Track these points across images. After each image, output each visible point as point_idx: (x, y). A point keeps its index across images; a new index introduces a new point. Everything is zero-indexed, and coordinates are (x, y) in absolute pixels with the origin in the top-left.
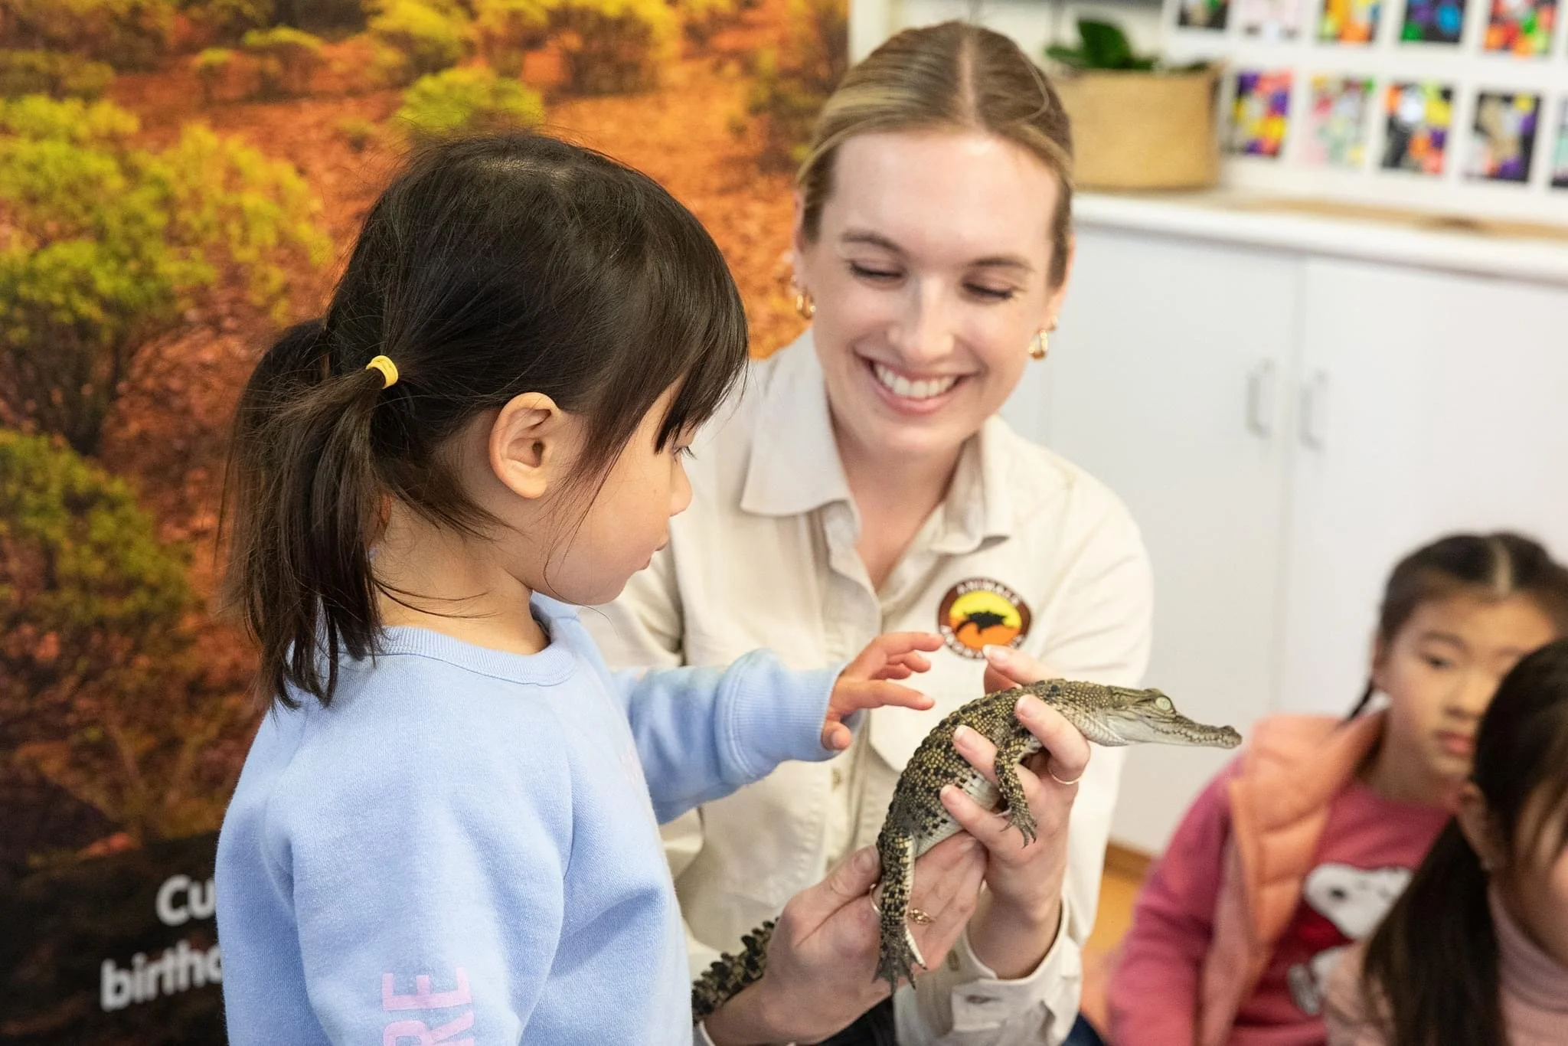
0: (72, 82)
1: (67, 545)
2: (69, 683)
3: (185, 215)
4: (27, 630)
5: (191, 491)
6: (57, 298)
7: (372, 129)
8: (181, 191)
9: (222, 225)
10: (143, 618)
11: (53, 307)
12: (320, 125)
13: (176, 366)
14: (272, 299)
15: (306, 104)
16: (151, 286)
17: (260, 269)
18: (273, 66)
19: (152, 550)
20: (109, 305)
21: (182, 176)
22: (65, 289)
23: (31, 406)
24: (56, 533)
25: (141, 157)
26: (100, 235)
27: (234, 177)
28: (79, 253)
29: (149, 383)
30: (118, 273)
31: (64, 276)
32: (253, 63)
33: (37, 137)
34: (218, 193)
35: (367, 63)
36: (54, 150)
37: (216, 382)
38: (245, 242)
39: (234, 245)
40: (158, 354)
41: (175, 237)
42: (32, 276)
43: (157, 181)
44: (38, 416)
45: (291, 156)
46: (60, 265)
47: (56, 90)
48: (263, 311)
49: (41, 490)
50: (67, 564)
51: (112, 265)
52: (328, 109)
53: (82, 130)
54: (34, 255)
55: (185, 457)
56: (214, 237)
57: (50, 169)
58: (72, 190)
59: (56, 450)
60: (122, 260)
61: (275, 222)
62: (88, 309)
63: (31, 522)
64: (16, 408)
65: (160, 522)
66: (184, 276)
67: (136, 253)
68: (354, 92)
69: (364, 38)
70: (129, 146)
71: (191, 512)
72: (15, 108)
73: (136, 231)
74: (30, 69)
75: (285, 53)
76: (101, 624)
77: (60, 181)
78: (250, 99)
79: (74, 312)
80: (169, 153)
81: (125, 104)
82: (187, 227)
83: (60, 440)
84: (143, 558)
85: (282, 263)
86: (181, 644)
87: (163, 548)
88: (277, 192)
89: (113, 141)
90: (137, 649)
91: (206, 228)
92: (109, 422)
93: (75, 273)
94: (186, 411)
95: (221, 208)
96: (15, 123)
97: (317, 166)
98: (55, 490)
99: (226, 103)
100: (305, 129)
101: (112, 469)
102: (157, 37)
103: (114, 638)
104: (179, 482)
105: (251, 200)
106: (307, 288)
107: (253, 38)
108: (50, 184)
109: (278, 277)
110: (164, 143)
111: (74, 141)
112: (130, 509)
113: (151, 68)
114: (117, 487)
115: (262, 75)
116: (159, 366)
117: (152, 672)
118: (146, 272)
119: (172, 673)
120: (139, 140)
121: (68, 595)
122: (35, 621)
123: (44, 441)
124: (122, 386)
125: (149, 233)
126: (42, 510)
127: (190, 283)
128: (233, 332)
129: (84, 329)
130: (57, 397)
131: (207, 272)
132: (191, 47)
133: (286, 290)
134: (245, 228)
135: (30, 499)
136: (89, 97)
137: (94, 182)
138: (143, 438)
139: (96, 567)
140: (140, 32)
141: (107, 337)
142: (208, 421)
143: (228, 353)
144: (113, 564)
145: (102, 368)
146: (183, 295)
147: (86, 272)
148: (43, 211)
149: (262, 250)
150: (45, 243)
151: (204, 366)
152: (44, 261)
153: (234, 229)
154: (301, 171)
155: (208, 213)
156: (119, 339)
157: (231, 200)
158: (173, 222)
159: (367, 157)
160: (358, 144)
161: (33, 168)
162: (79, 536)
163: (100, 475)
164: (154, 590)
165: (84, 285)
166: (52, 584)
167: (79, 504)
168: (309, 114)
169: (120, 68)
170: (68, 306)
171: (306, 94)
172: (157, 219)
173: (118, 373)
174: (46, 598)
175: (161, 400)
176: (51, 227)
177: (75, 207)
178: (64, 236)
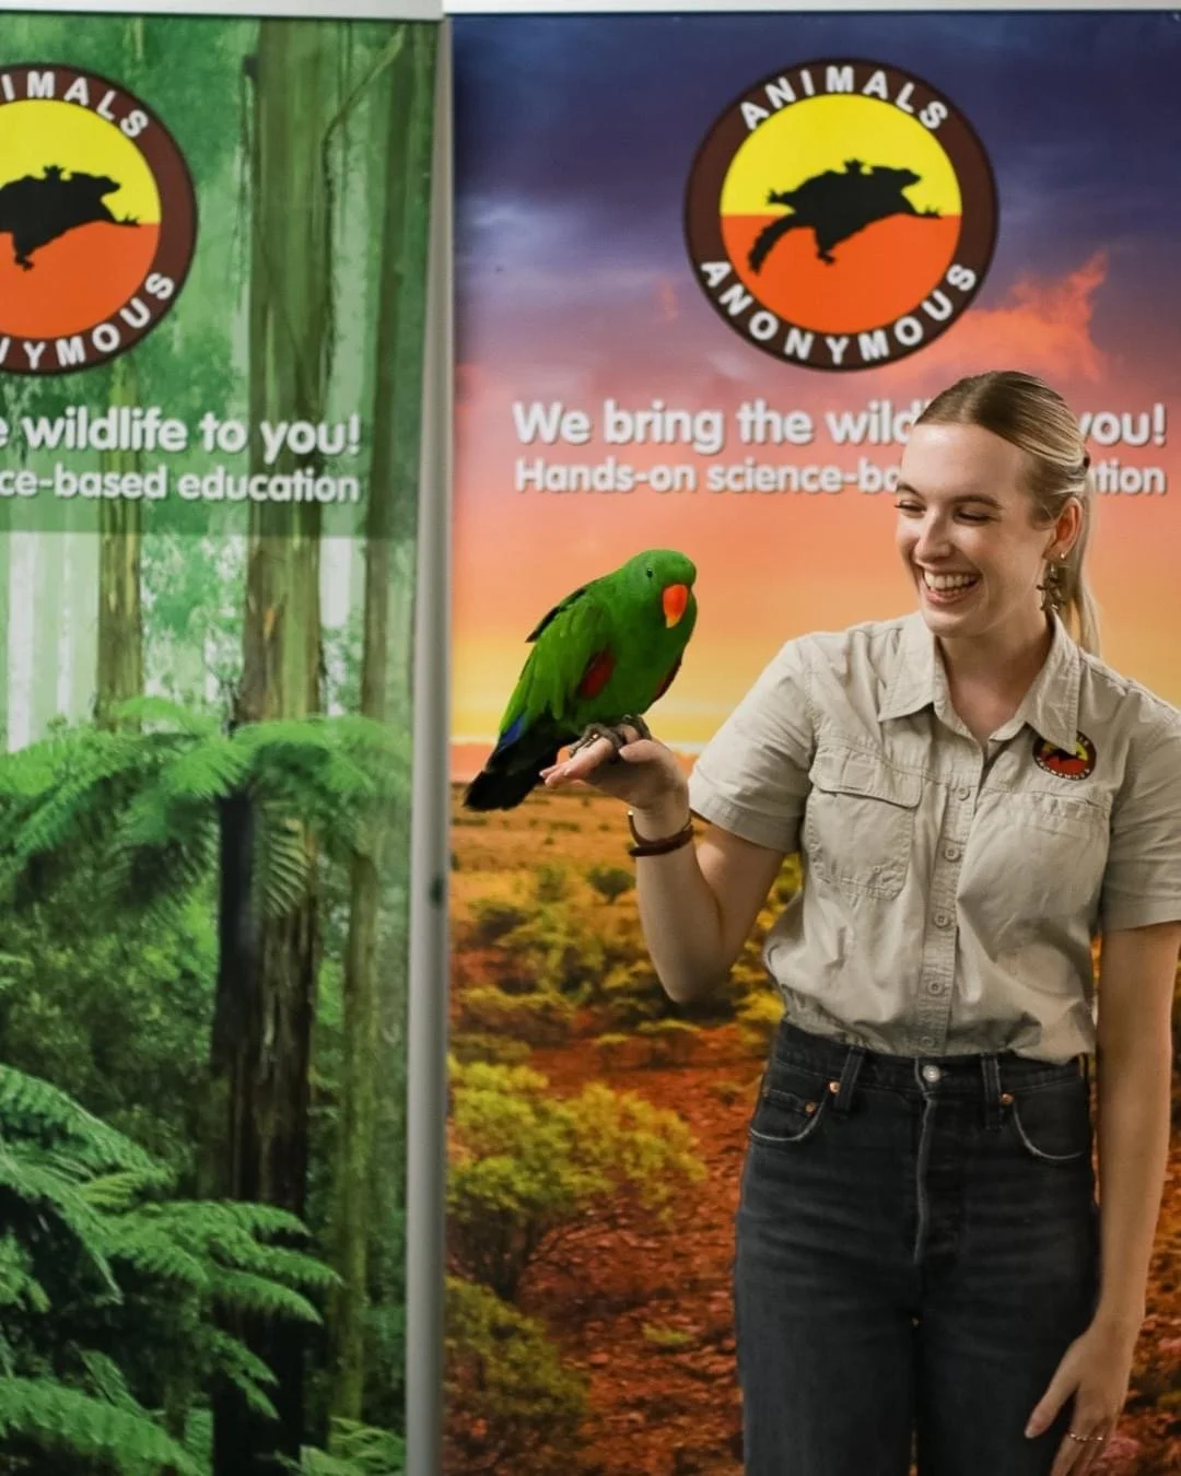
0: (501, 1054)
1: (492, 1360)
2: (493, 1456)
3: (586, 1144)
4: (467, 1415)
5: (590, 1335)
6: (489, 1194)
7: (738, 1089)
8: (582, 1128)
9: (618, 1153)
10: (547, 1420)
11: (486, 1199)
12: (697, 1086)
13: (577, 1247)
14: (660, 1206)
15: (687, 1071)
16: (557, 1190)
17: (649, 1184)
18: (661, 1045)
19: (558, 1373)
20: (525, 1201)
21: (583, 1117)
22: (494, 1187)
23: (471, 1264)
24: (485, 1351)
25: (549, 1103)
26: (518, 1153)
27: (627, 1120)
28: (502, 1165)
29: (555, 1256)
30: (530, 1179)
31: (493, 1179)
32: (647, 1043)
33: (480, 1088)
34: (614, 1130)
35: (737, 1042)
36: (489, 1097)
37: (612, 1262)
38: (636, 1165)
39: (628, 1168)
40: (561, 1237)
41: (576, 1158)
42: (474, 1178)
43: (561, 1120)
44: (474, 1271)
45: (675, 1107)
46: (491, 1172)
47: (491, 1059)
48: (651, 1214)
49: (476, 1320)
50: (492, 1373)
51: (526, 1174)
52: (706, 1075)
53: (507, 1084)
54: (475, 1165)
55: (584, 1310)
56: (610, 1160)
57: (486, 1110)
58: (499, 1123)
59: (487, 1294)
60: (534, 1171)
61: (662, 1152)
62: (508, 1201)
63: (470, 1341)
64: (463, 1265)
65: (562, 1354)
66: (584, 1185)
67: (544, 1167)
68: (726, 1063)
69: (733, 1025)
70: (540, 1096)
71: (591, 1351)
72: (468, 1071)
73: (545, 1153)
74: (477, 1045)
75: (671, 1035)
76: (516, 1418)
77: (492, 1116)
78: (643, 1067)
79: (499, 1204)
80: (573, 1102)
81: (537, 1068)
82: (588, 1152)
83: (488, 1289)
84: (549, 1376)
85: (667, 1181)
86: (581, 1443)
87: (565, 1372)
88: (664, 1131)
89: (528, 1092)
90: (543, 1441)
91: (604, 1154)
92: (523, 1279)
93: (501, 1178)
94: (586, 1279)
95: (617, 1141)
96: (468, 1079)
97: (696, 1115)
98: (485, 1321)
99: (622, 1070)
100: (687, 1088)
101: (525, 1313)
102: (563, 1026)
103: (527, 1431)
104: (580, 1328)
105: (642, 1137)
106: (687, 1199)
107: (646, 1026)
108: (486, 1119)
109: (664, 1191)
110: (568, 1095)
111: (502, 1092)
112: (539, 1341)
113: (558, 1045)
114: (529, 1325)
115: (653, 1051)
116: (562, 1245)
117: (556, 1459)
118: (553, 1180)
119: (572, 1462)
120: (546, 1092)
121: (492, 1394)
122: (472, 1409)
123: (478, 1288)
124: (533, 1257)
125: (556, 1155)
126: (476, 1335)
127: (591, 1190)
128: (624, 1227)
129: (505, 1214)
130: (488, 1260)
131: (604, 1184)
132: (592, 1032)
133: (671, 1200)
134: (638, 1156)
135: (470, 1326)
136: (512, 1063)
137: (515, 1119)
138: (549, 1293)
139: (513, 1378)
140: (550, 1022)
141: (522, 1222)
142: (605, 1287)
143: (624, 1242)
144: (525, 1377)
145: (518, 1243)
146: (583, 1198)
147: (507, 1177)
148: (482, 1136)
149: (651, 1171)
150: (482, 1156)
151: (602, 1248)
152: (481, 1169)
153: (628, 1156)
154: (684, 1118)
155: (605, 1144)
156: (531, 1225)
157: (627, 1135)
158: (575, 1148)
159: (736, 1108)
160: (729, 1099)
161: (476, 1108)
162: (501, 1355)
163: (517, 1315)
164: (557, 1400)
165: (507, 1187)
166: (482, 1385)
167: (501, 1333)
168: (691, 1077)
169: (534, 1045)
170: (495, 1200)
171: (688, 1065)
172: (562, 1146)
173: (530, 1247)
174: (478, 1395)
175: (564, 1268)
176: (486, 1147)
177: (501, 1134)
178: (494, 1153)
